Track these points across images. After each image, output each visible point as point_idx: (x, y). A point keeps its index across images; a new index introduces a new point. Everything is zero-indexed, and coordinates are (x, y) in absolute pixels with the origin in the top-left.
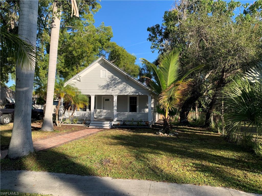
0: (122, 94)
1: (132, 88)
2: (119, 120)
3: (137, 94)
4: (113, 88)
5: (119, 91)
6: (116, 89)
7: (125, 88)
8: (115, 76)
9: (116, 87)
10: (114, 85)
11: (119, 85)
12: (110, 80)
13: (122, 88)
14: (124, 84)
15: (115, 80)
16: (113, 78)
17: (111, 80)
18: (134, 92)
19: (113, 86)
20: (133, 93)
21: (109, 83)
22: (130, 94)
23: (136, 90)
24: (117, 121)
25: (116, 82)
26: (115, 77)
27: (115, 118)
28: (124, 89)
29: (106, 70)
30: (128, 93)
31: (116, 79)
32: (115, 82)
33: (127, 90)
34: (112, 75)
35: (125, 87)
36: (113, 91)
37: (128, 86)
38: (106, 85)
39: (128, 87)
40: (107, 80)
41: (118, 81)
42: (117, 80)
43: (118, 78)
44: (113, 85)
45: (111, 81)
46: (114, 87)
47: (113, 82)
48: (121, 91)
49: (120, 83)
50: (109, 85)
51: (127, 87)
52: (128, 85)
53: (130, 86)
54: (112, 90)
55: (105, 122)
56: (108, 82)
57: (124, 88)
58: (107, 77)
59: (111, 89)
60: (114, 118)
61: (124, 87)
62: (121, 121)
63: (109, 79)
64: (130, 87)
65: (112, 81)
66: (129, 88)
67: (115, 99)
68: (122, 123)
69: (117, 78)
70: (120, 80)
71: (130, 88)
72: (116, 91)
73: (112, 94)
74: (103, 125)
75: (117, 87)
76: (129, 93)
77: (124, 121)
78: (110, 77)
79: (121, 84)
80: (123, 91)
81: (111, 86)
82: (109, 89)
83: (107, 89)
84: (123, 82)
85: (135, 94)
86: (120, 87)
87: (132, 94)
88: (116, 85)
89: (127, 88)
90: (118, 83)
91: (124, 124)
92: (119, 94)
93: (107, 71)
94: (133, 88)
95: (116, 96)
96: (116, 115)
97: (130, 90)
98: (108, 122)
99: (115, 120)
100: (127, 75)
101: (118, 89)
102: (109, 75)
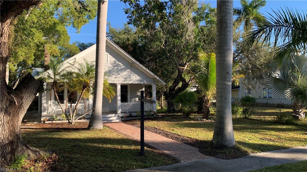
0: (126, 82)
1: (137, 76)
2: (124, 111)
3: (142, 83)
4: (116, 75)
5: (123, 79)
6: (119, 76)
7: (129, 76)
8: (118, 62)
9: (119, 74)
10: (117, 72)
11: (122, 72)
12: (112, 66)
13: (126, 75)
14: (128, 72)
15: (118, 66)
16: (116, 64)
17: (113, 66)
18: (139, 80)
19: (116, 73)
20: (138, 82)
21: (110, 69)
22: (135, 83)
23: (141, 79)
24: (121, 112)
25: (120, 68)
26: (117, 62)
27: (120, 109)
28: (129, 77)
29: (107, 54)
30: (133, 81)
31: (119, 65)
32: (118, 69)
33: (131, 78)
34: (114, 59)
35: (130, 74)
36: (116, 79)
37: (133, 74)
38: (107, 71)
40: (108, 66)
41: (122, 68)
42: (121, 67)
43: (122, 64)
44: (116, 72)
45: (113, 67)
46: (117, 74)
47: (116, 68)
48: (125, 79)
49: (124, 70)
50: (111, 71)
51: (132, 75)
52: (133, 73)
54: (115, 78)
55: (110, 115)
56: (110, 67)
57: (128, 75)
58: (108, 62)
59: (114, 76)
61: (128, 74)
62: (126, 112)
63: (111, 64)
64: (135, 75)
65: (115, 66)
66: (133, 76)
67: (119, 87)
68: (128, 115)
69: (120, 63)
70: (124, 66)
71: (135, 76)
72: (119, 79)
73: (114, 82)
74: (108, 118)
75: (121, 74)
76: (134, 82)
77: (131, 113)
78: (112, 62)
79: (125, 71)
80: (128, 79)
81: (114, 73)
82: (112, 76)
83: (109, 76)
84: (128, 69)
85: (140, 83)
87: (137, 83)
88: (119, 72)
89: (131, 76)
90: (121, 70)
91: (130, 116)
92: (123, 82)
93: (109, 55)
94: (138, 76)
95: (119, 84)
96: (119, 106)
97: (135, 79)
98: (113, 115)
99: (119, 111)
100: (136, 62)
101: (122, 77)
102: (111, 61)
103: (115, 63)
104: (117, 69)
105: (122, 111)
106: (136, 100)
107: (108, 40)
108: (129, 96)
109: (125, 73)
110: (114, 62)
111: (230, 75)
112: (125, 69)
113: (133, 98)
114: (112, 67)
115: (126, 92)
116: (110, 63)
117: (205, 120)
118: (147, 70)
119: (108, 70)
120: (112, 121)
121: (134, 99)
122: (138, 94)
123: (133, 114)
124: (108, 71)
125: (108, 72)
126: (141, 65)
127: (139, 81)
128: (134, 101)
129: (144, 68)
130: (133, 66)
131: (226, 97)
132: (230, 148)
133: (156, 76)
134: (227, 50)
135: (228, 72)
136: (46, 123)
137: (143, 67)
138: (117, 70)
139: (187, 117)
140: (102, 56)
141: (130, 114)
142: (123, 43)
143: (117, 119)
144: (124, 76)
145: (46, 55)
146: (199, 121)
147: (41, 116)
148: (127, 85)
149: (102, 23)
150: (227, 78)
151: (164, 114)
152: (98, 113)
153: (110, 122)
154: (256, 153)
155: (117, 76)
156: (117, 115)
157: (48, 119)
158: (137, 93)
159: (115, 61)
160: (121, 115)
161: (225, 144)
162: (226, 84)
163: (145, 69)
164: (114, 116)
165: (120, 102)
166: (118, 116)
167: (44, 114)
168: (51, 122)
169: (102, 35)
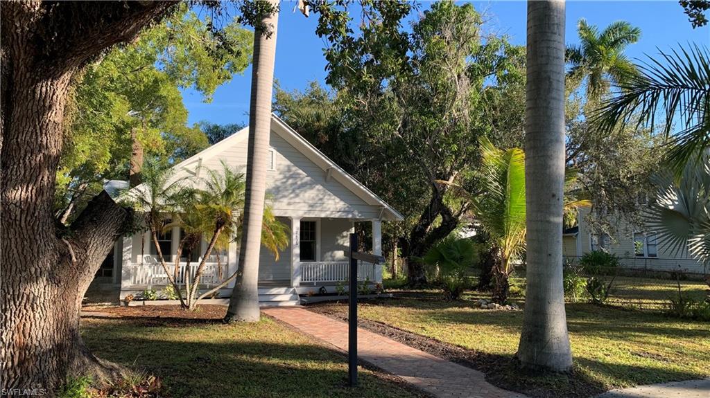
0: (313, 214)
1: (337, 200)
2: (306, 281)
3: (350, 216)
4: (291, 198)
5: (307, 206)
6: (297, 200)
7: (321, 199)
8: (297, 168)
9: (297, 195)
10: (293, 191)
11: (305, 192)
12: (281, 176)
13: (313, 199)
14: (318, 190)
15: (296, 178)
16: (291, 173)
17: (285, 177)
18: (343, 210)
19: (291, 193)
20: (340, 213)
21: (278, 183)
22: (332, 216)
23: (348, 207)
24: (301, 284)
25: (299, 183)
26: (294, 169)
27: (297, 276)
28: (320, 202)
29: (272, 149)
30: (328, 212)
31: (299, 174)
32: (296, 183)
33: (324, 205)
34: (287, 162)
35: (321, 196)
36: (291, 207)
37: (329, 195)
38: (270, 188)
39: (328, 198)
40: (274, 177)
41: (303, 181)
42: (302, 179)
43: (304, 173)
44: (290, 191)
45: (284, 180)
46: (292, 195)
47: (290, 181)
48: (311, 206)
49: (308, 186)
50: (280, 189)
51: (326, 197)
52: (329, 193)
53: (335, 195)
54: (289, 204)
55: (274, 291)
56: (277, 180)
57: (317, 199)
58: (274, 169)
59: (285, 201)
60: (295, 279)
61: (317, 195)
62: (311, 285)
63: (280, 174)
64: (333, 197)
65: (288, 178)
67: (296, 226)
68: (315, 290)
69: (300, 171)
70: (309, 178)
71: (334, 199)
72: (298, 206)
73: (286, 213)
74: (271, 297)
75: (301, 196)
76: (332, 214)
77: (322, 286)
78: (282, 167)
79: (312, 189)
80: (317, 207)
81: (286, 193)
82: (281, 200)
83: (275, 200)
84: (317, 184)
85: (344, 216)
86: (309, 196)
87: (337, 215)
88: (297, 191)
89: (325, 200)
90: (303, 185)
91: (322, 293)
92: (305, 213)
93: (275, 151)
94: (341, 200)
95: (298, 218)
96: (297, 271)
97: (333, 207)
98: (283, 290)
99: (296, 282)
100: (336, 168)
101: (305, 202)
102: (280, 165)
103: (289, 170)
104: (292, 184)
105: (304, 281)
106: (334, 256)
107: (275, 119)
108: (318, 247)
109: (311, 194)
110: (286, 169)
111: (558, 199)
112: (310, 186)
113: (328, 252)
114: (282, 179)
115: (313, 236)
116: (278, 170)
117: (497, 305)
118: (362, 187)
119: (274, 186)
120: (280, 304)
121: (330, 253)
122: (339, 241)
123: (329, 289)
124: (274, 188)
125: (274, 190)
126: (347, 176)
127: (344, 212)
128: (330, 258)
129: (355, 182)
130: (328, 177)
131: (549, 252)
132: (560, 373)
133: (381, 202)
134: (551, 141)
135: (554, 192)
136: (130, 305)
137: (353, 181)
138: (293, 187)
139: (454, 299)
140: (263, 154)
141: (321, 289)
142: (306, 126)
143: (291, 299)
144: (309, 200)
145: (136, 152)
146: (483, 308)
147: (119, 290)
148: (315, 220)
149: (264, 80)
150: (552, 207)
151: (399, 290)
152: (251, 285)
153: (276, 305)
154: (624, 387)
155: (292, 201)
156: (292, 290)
157: (135, 296)
158: (337, 240)
159: (288, 166)
160: (299, 291)
161: (548, 364)
162: (549, 222)
163: (357, 184)
164: (285, 293)
165: (299, 259)
166: (294, 293)
167: (126, 284)
168: (140, 303)
169: (264, 108)
